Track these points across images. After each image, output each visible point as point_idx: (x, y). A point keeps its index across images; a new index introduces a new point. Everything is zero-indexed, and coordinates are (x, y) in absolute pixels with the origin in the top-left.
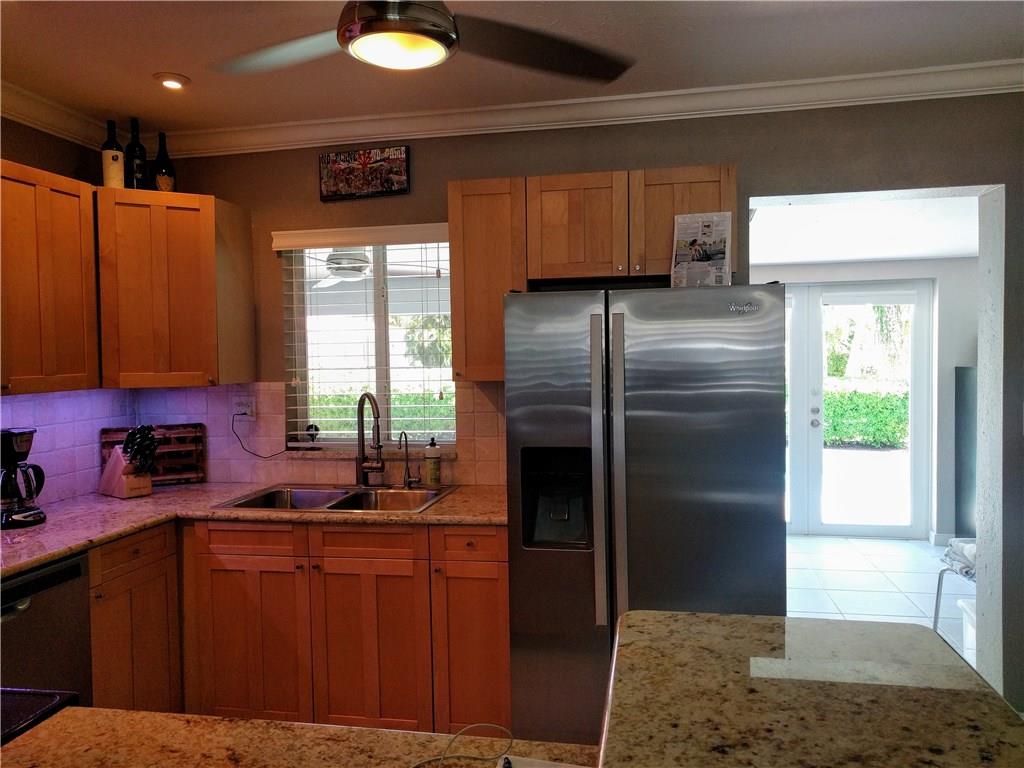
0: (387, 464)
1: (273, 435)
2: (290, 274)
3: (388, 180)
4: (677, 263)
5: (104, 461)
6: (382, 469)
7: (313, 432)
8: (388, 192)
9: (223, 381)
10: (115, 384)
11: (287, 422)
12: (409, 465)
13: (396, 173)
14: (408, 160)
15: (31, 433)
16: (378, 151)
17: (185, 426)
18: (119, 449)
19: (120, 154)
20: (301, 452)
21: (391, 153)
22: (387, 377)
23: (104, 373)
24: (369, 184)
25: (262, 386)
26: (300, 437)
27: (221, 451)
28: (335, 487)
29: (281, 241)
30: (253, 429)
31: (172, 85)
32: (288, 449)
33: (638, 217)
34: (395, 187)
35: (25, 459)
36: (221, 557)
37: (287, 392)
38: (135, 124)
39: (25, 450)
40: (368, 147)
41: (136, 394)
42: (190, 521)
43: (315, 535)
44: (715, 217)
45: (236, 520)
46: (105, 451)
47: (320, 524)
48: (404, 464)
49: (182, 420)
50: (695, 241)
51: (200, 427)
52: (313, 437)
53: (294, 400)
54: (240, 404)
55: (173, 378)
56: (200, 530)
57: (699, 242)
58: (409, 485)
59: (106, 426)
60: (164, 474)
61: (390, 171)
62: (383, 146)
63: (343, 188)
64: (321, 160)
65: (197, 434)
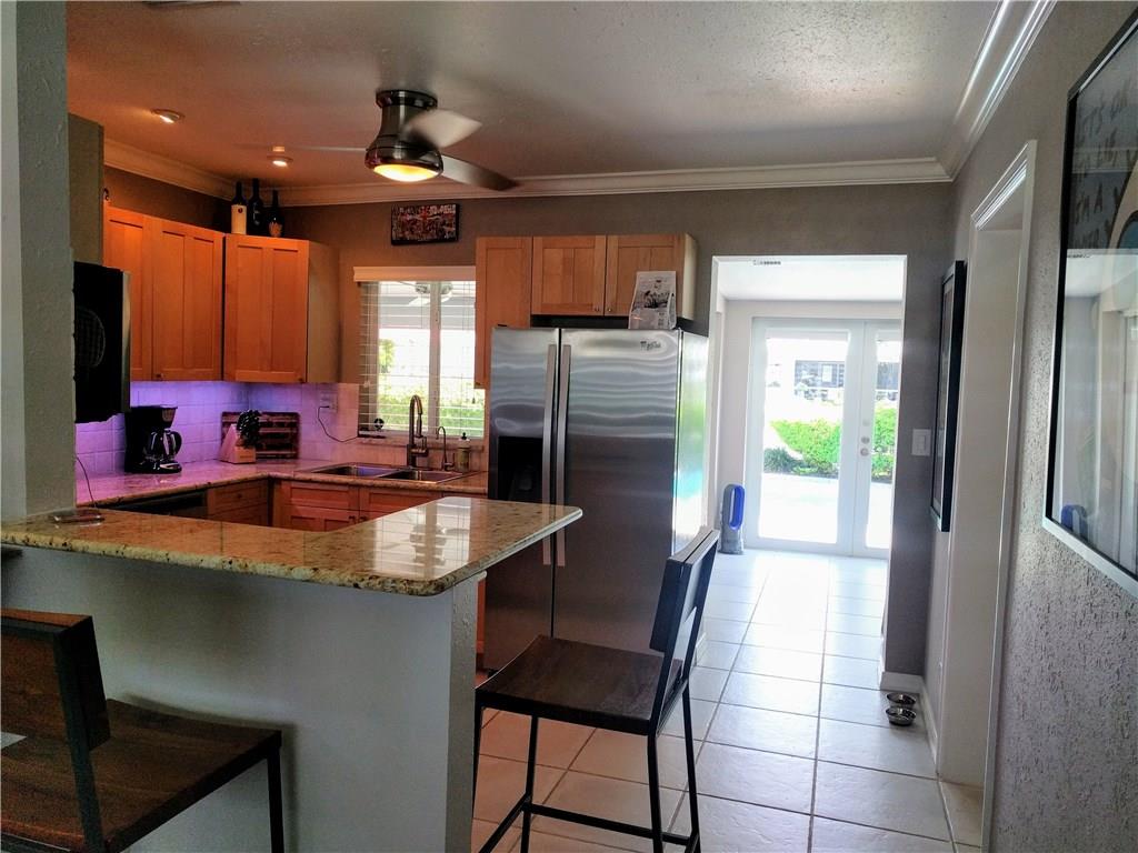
0: (431, 452)
1: (348, 425)
2: (366, 299)
3: (442, 231)
4: (634, 308)
5: (223, 436)
6: (426, 455)
7: (378, 424)
8: (441, 240)
9: (311, 379)
10: (232, 378)
11: (360, 416)
12: (447, 453)
13: (448, 225)
14: (457, 215)
15: (175, 409)
16: (435, 207)
17: (284, 414)
18: (233, 426)
19: (244, 208)
20: (368, 439)
21: (445, 209)
22: (438, 384)
23: (225, 369)
24: (427, 232)
25: (342, 386)
26: (369, 427)
27: (309, 434)
28: (390, 466)
29: (361, 274)
30: (334, 420)
31: (280, 164)
32: (359, 436)
33: (612, 271)
34: (447, 236)
35: (169, 426)
36: (299, 507)
37: (360, 391)
38: (256, 183)
39: (169, 420)
40: (429, 203)
41: (250, 386)
42: (278, 480)
43: (364, 494)
44: (663, 274)
45: (310, 481)
46: (225, 429)
47: (367, 486)
48: (442, 452)
49: (282, 409)
50: (649, 292)
51: (295, 415)
52: (379, 428)
53: (366, 399)
54: (325, 399)
55: (274, 376)
56: (285, 486)
57: (652, 293)
58: (445, 468)
59: (227, 410)
60: (266, 450)
61: (444, 224)
62: (439, 203)
63: (408, 235)
64: (393, 211)
65: (293, 420)
